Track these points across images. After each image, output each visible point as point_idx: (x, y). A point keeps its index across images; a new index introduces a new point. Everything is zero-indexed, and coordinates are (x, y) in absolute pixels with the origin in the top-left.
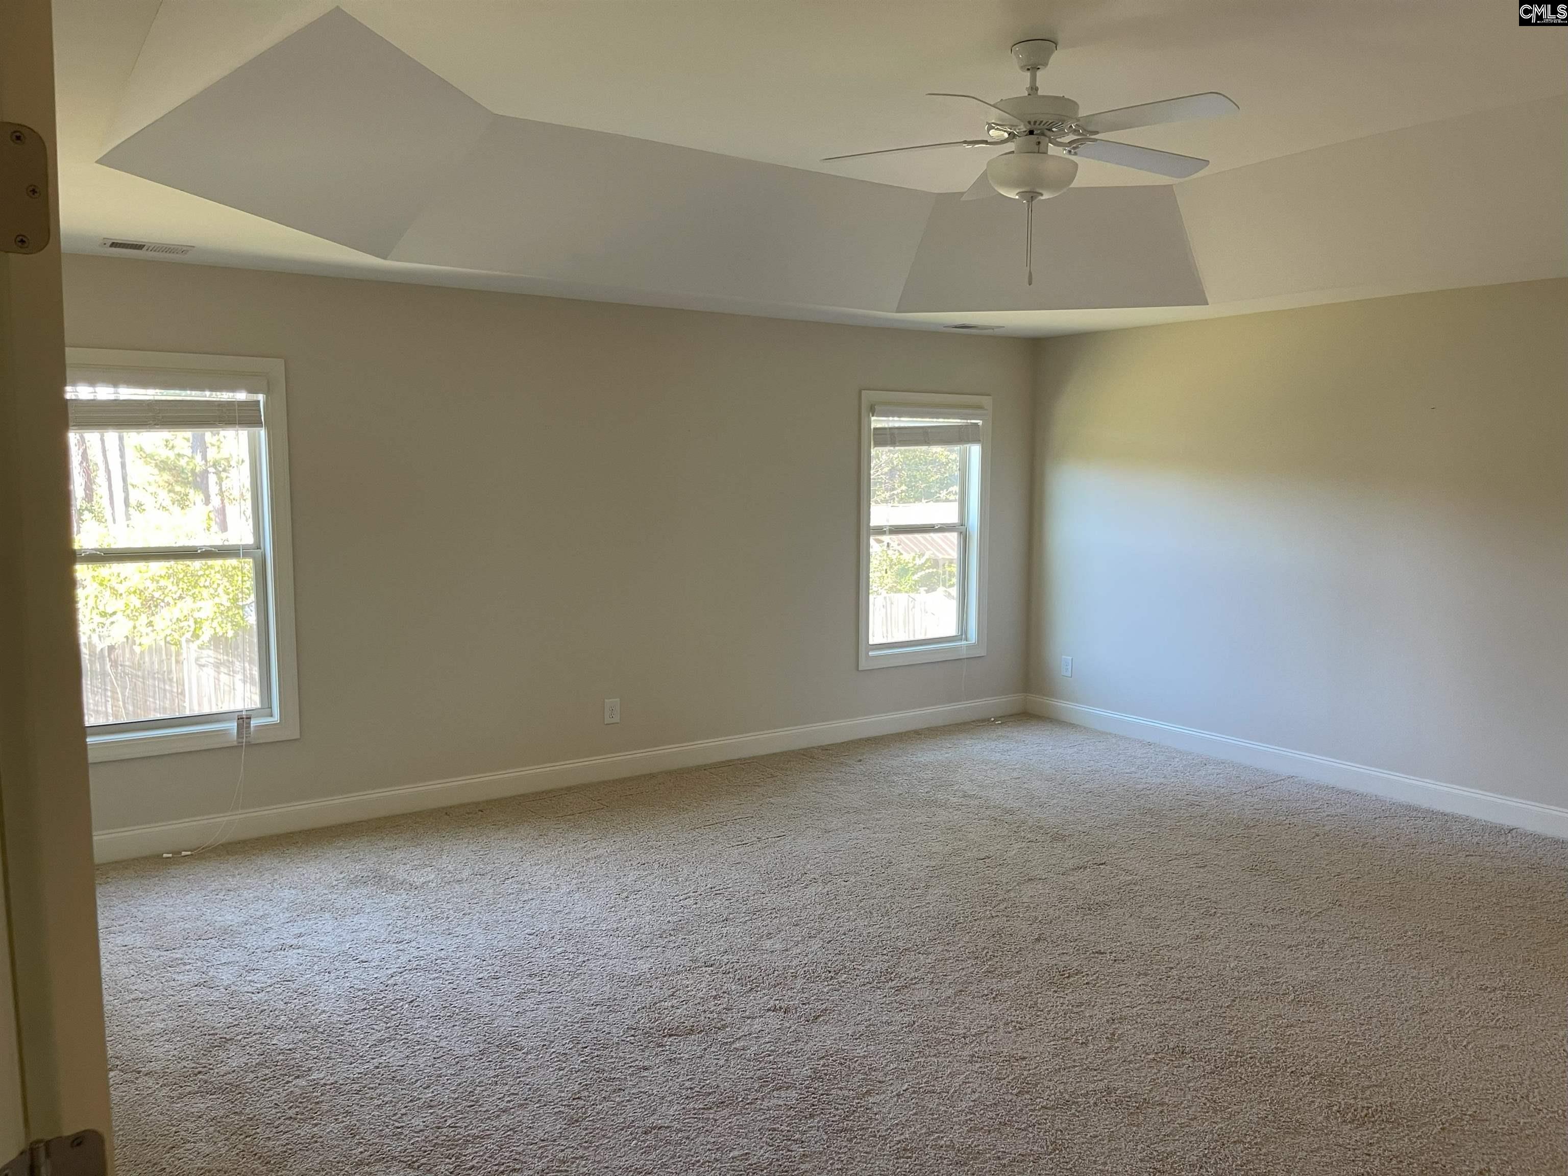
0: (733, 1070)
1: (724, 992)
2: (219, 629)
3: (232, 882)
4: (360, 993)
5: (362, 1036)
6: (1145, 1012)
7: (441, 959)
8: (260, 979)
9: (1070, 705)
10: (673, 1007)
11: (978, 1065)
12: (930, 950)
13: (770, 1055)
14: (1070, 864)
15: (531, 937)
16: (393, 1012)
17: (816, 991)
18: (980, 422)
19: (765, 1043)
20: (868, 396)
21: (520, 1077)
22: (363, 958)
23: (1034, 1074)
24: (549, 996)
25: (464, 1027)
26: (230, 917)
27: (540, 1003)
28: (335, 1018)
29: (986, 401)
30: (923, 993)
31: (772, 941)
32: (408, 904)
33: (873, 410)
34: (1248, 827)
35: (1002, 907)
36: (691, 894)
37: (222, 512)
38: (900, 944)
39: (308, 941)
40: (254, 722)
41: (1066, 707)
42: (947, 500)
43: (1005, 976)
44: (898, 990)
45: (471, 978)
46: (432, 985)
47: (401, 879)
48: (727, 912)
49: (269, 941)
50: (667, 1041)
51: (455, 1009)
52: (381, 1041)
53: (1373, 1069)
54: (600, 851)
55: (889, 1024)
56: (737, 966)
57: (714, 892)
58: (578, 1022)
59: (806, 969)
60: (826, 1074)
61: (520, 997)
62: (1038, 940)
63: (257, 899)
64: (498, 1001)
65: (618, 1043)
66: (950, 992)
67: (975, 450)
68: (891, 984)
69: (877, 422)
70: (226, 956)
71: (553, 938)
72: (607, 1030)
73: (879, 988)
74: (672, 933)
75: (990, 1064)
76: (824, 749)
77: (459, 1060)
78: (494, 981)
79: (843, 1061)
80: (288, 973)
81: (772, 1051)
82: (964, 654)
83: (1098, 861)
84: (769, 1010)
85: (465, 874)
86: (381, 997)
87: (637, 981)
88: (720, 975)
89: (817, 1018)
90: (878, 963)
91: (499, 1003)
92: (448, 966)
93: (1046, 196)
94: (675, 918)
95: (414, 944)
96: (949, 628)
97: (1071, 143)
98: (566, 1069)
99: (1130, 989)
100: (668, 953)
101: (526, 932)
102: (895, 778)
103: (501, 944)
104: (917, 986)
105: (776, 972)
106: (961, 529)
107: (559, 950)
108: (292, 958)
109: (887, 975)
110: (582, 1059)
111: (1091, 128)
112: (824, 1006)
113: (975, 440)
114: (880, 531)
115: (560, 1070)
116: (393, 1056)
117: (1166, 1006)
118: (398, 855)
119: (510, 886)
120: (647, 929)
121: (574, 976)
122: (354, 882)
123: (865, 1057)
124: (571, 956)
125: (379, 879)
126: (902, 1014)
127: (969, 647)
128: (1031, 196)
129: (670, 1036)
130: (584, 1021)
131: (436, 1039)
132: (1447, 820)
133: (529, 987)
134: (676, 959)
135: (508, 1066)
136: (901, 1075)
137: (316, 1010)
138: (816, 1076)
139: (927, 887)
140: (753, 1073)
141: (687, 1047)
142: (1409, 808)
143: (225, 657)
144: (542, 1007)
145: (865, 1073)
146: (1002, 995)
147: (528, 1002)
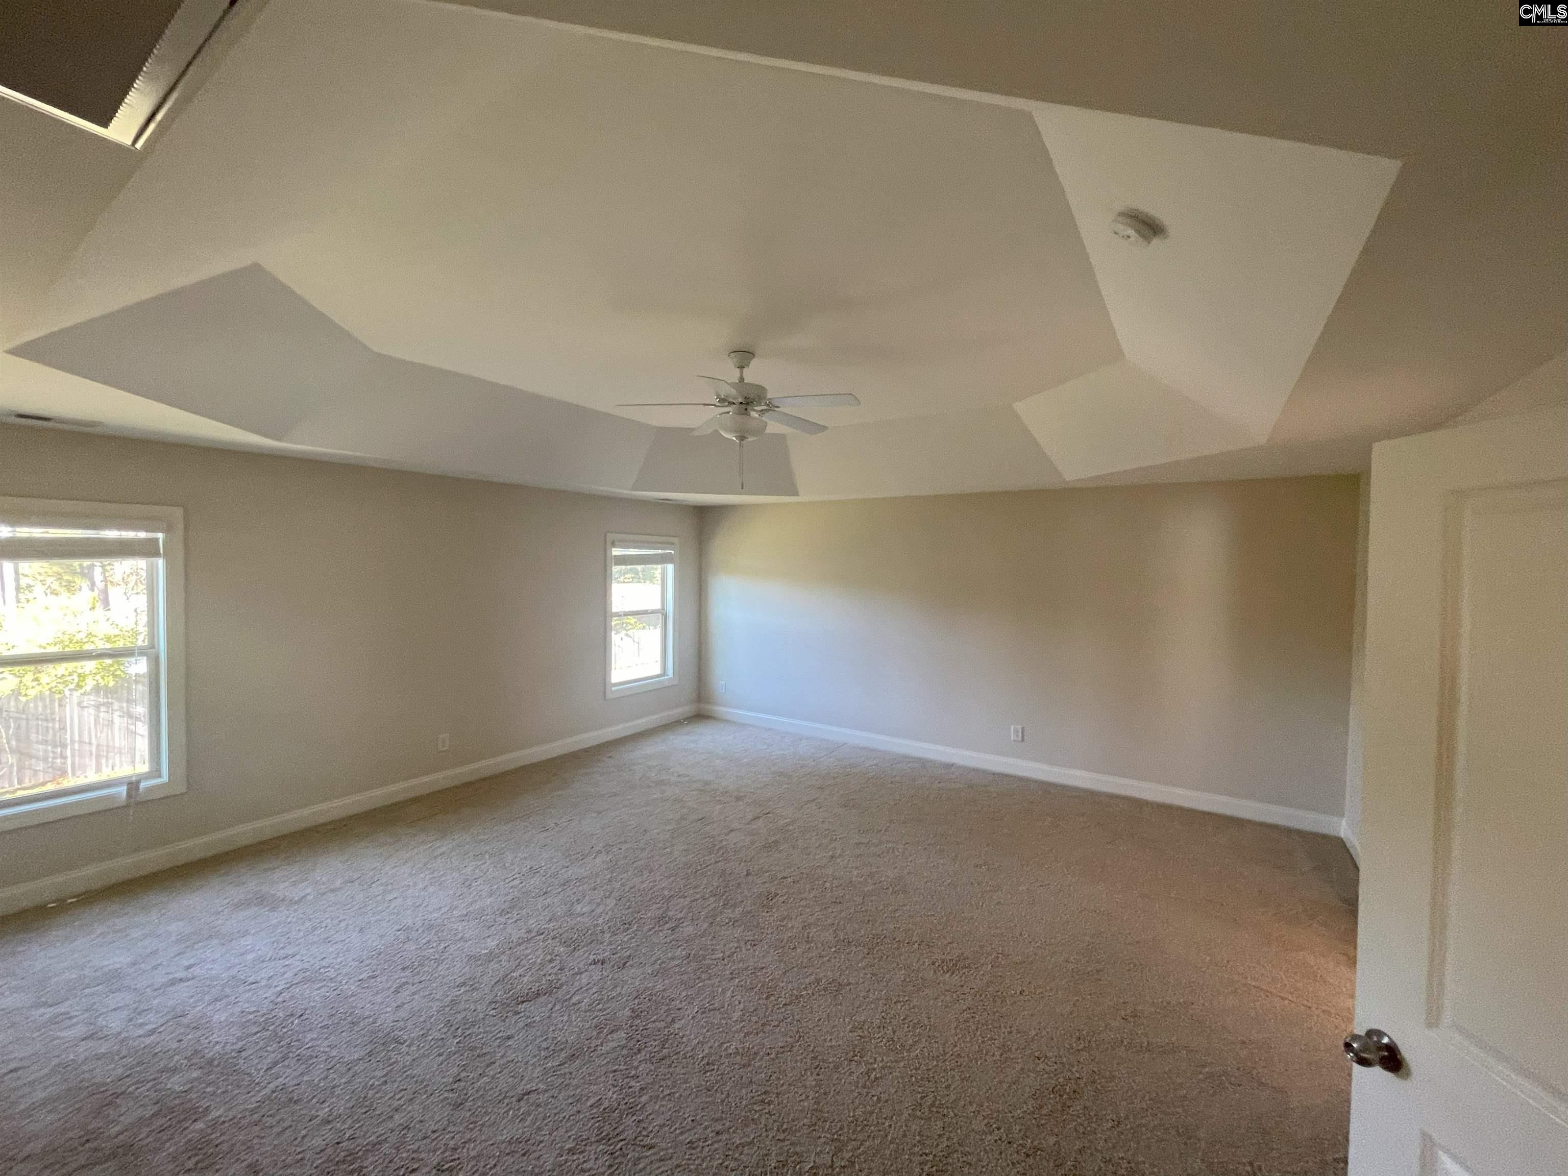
0: (575, 1023)
1: (556, 955)
2: (100, 681)
3: (120, 923)
4: (251, 1017)
5: (257, 1061)
6: (821, 917)
7: (324, 967)
8: (152, 1020)
9: (723, 709)
10: (520, 976)
11: (737, 980)
12: (686, 894)
13: (599, 1004)
14: (750, 817)
15: (400, 933)
16: (285, 1030)
17: (620, 942)
18: (673, 552)
19: (594, 994)
20: (610, 537)
21: (406, 1072)
22: (251, 979)
23: (772, 980)
24: (422, 986)
25: (351, 1031)
26: (118, 959)
27: (414, 994)
28: (228, 1048)
29: (676, 540)
30: (688, 930)
31: (581, 904)
32: (289, 920)
33: (613, 544)
34: (834, 778)
35: (721, 853)
36: (517, 876)
37: (105, 592)
38: (666, 893)
39: (196, 971)
40: (143, 785)
41: (721, 710)
42: (624, 582)
43: (734, 906)
44: (673, 929)
45: (352, 981)
46: (318, 995)
47: (282, 897)
48: (545, 886)
49: (160, 978)
50: (521, 1007)
51: (340, 1015)
52: (275, 1063)
53: (945, 931)
54: (444, 849)
55: (673, 958)
56: (561, 931)
57: (533, 871)
58: (448, 1006)
59: (609, 924)
60: (641, 1012)
61: (397, 991)
62: (748, 875)
63: (145, 936)
64: (379, 999)
65: (483, 1019)
66: (705, 925)
67: (670, 568)
68: (667, 926)
69: (616, 552)
70: (113, 1001)
71: (417, 930)
72: (472, 1007)
73: (661, 931)
74: (509, 910)
75: (744, 978)
76: (586, 750)
77: (349, 1066)
78: (374, 980)
79: (650, 997)
80: (179, 1010)
81: (599, 1000)
82: (667, 684)
83: (766, 811)
84: (591, 964)
85: (338, 883)
86: (271, 1017)
87: (491, 957)
88: (550, 941)
89: (625, 964)
90: (654, 911)
91: (379, 1000)
92: (332, 974)
93: (751, 439)
94: (509, 898)
95: (298, 957)
96: (656, 670)
97: (762, 411)
98: (445, 1054)
99: (808, 902)
100: (509, 930)
101: (395, 928)
102: (635, 767)
103: (374, 944)
104: (684, 925)
105: (590, 932)
106: (663, 612)
107: (424, 941)
108: (182, 992)
109: (662, 919)
110: (457, 1040)
111: (776, 404)
112: (628, 953)
113: (671, 562)
114: (618, 615)
115: (439, 1055)
116: (288, 1075)
117: (830, 910)
118: (277, 875)
119: (376, 889)
120: (489, 911)
121: (439, 962)
122: (238, 906)
123: (664, 990)
124: (435, 945)
125: (260, 900)
126: (680, 949)
127: (670, 679)
128: (742, 438)
129: (523, 1002)
130: (454, 1003)
131: (327, 1049)
132: (924, 763)
133: (404, 980)
134: (516, 934)
135: (395, 1063)
136: (690, 1000)
137: (209, 1043)
138: (636, 1014)
139: (672, 845)
140: (590, 1022)
141: (537, 1011)
142: (906, 757)
143: (105, 700)
144: (416, 997)
145: (667, 1005)
146: (737, 921)
147: (404, 995)
